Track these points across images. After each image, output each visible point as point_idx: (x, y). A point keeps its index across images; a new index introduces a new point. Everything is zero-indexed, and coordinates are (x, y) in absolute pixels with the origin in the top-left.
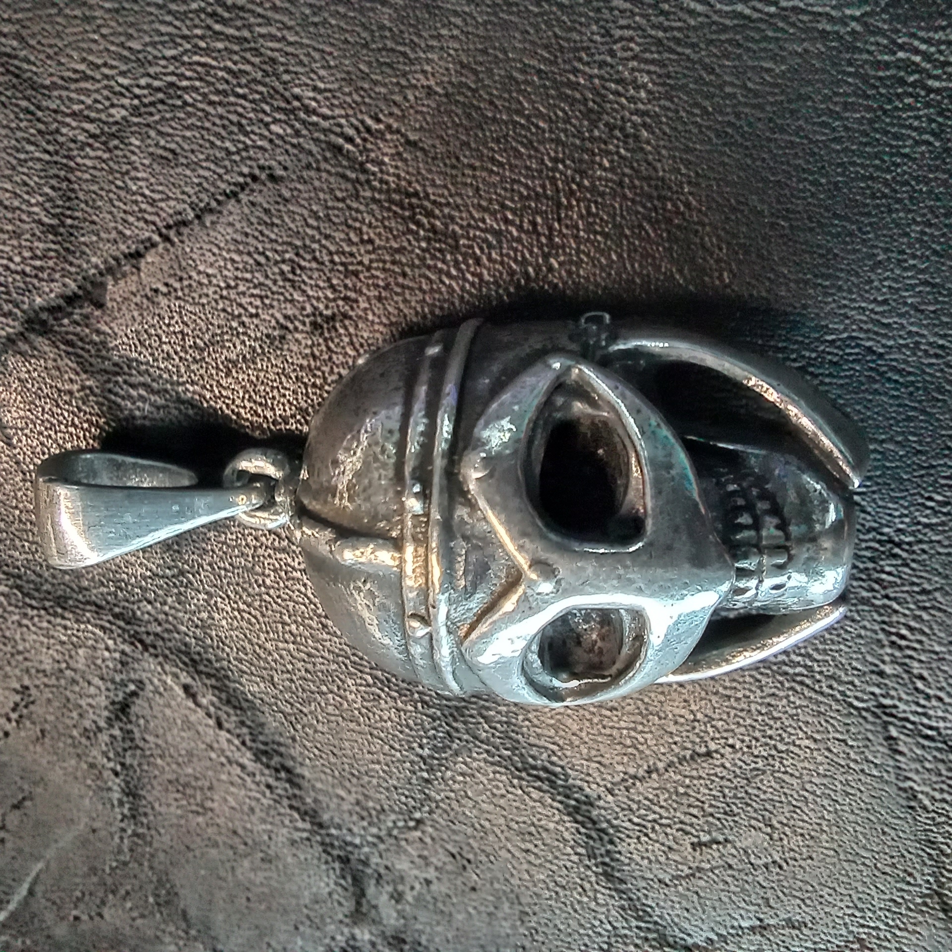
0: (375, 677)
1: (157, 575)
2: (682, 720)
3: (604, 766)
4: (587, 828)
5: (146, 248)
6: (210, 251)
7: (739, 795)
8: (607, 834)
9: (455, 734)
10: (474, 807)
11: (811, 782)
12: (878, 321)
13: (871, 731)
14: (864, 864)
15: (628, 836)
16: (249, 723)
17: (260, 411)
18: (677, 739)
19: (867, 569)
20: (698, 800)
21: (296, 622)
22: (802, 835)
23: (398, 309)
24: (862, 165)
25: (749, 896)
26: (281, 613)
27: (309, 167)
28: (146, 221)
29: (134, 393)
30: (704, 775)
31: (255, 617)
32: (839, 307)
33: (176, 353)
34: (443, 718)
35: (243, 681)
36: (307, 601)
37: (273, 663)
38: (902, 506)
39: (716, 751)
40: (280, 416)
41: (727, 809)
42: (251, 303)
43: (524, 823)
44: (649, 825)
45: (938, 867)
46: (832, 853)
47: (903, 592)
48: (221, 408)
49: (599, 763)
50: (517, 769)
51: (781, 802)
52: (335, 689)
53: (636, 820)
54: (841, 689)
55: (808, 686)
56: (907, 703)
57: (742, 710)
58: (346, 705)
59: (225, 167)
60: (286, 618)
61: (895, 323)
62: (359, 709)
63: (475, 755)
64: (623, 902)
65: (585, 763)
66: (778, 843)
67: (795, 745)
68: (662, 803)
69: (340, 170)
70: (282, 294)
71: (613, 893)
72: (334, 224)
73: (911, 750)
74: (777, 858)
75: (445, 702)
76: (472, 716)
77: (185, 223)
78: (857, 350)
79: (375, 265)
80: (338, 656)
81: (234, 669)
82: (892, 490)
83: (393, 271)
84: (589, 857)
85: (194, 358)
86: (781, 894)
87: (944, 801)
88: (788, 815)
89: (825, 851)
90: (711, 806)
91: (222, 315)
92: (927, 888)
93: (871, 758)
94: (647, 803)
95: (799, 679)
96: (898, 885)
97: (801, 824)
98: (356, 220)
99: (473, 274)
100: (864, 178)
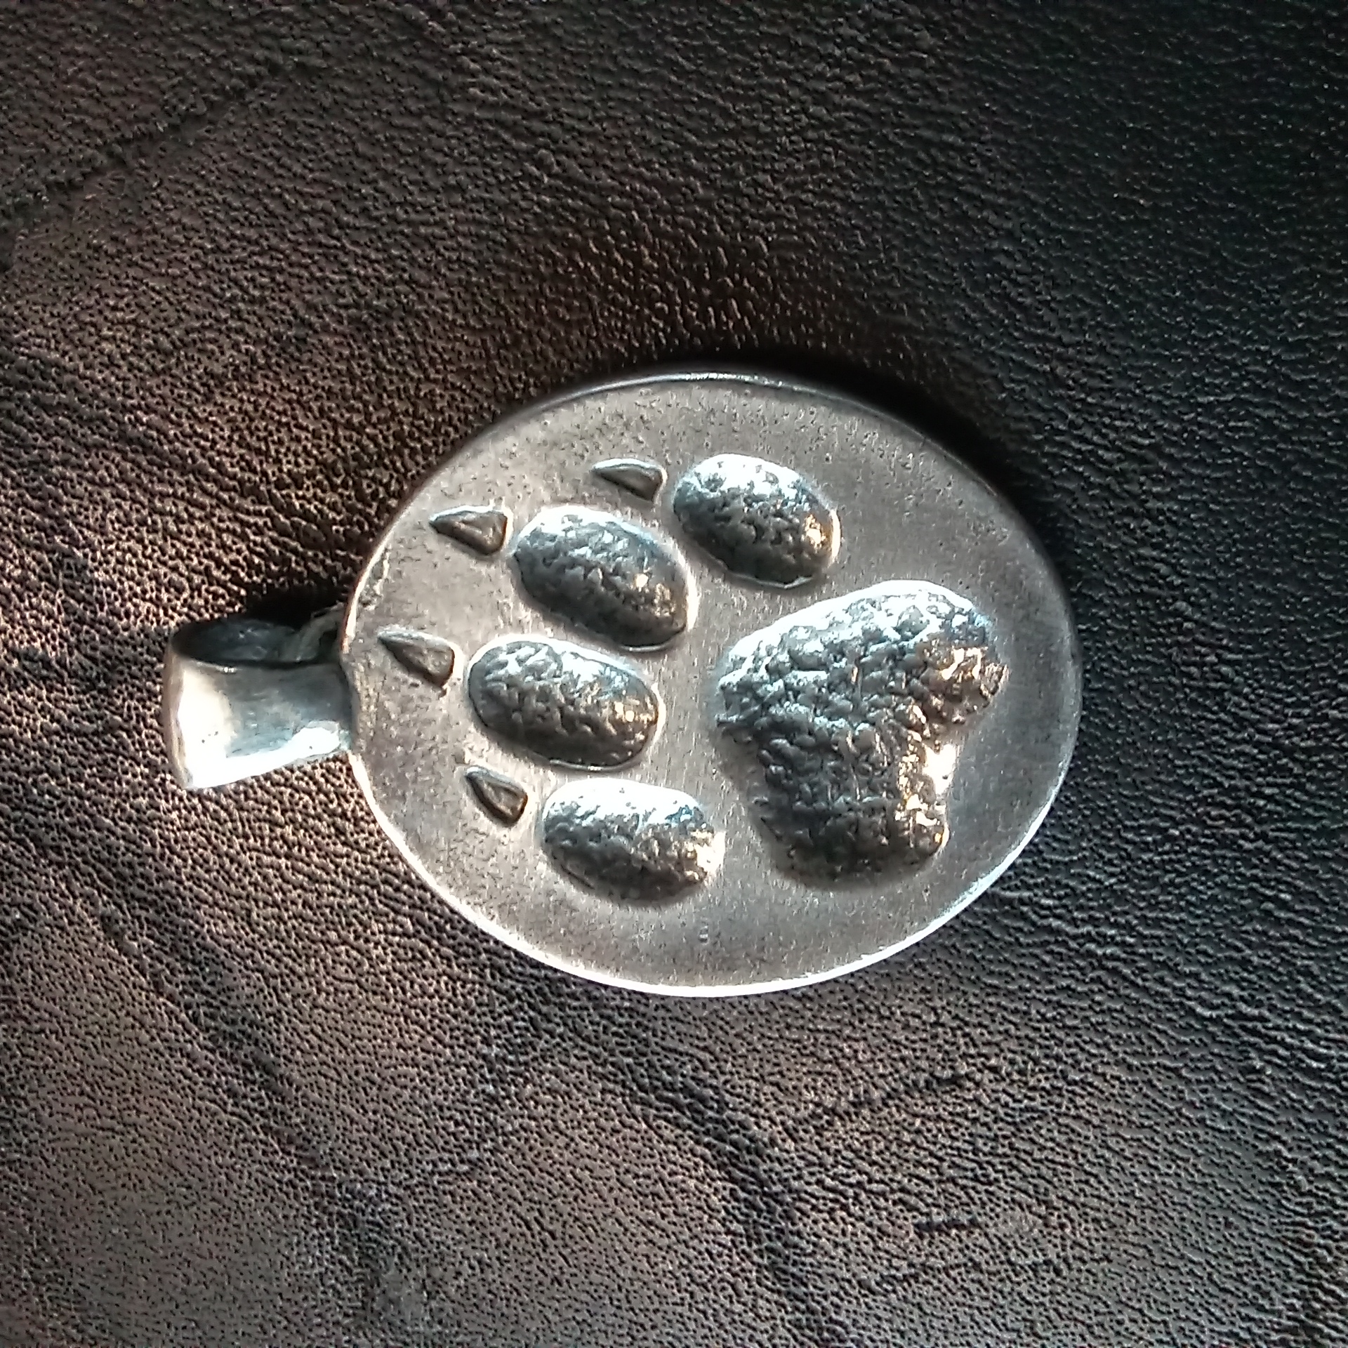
0: (417, 922)
1: (69, 730)
2: (915, 1022)
3: (785, 1090)
4: (749, 1192)
5: (84, 175)
6: (191, 186)
7: (1000, 1151)
8: (781, 1204)
9: (544, 1025)
10: (567, 1146)
11: (1117, 1135)
12: (1287, 377)
13: (1219, 1056)
14: (1191, 1272)
15: (814, 1208)
16: (205, 986)
17: (255, 463)
18: (905, 1052)
19: (1235, 788)
20: (932, 1154)
21: (293, 821)
22: (1095, 1220)
23: (497, 303)
24: (1283, 113)
25: (1004, 1316)
26: (269, 804)
27: (366, 54)
28: (87, 130)
29: (49, 421)
30: (945, 1115)
31: (226, 810)
32: (1225, 350)
33: (124, 356)
34: (525, 997)
35: (200, 913)
36: (314, 788)
37: (251, 889)
38: (1300, 688)
39: (968, 1077)
40: (289, 472)
41: (979, 1172)
42: (253, 280)
43: (647, 1177)
44: (851, 1192)
45: (1310, 1285)
46: (1140, 1252)
47: (1289, 830)
48: (191, 454)
49: (777, 1085)
50: (641, 1088)
51: (1066, 1165)
52: (352, 936)
53: (828, 1182)
54: (1177, 984)
55: (1125, 978)
56: (1282, 1014)
57: (1015, 1011)
58: (366, 967)
59: (224, 45)
60: (278, 814)
61: (1314, 381)
62: (388, 973)
63: (573, 1060)
64: (798, 1315)
65: (753, 1084)
66: (1059, 1232)
67: (1096, 1074)
68: (875, 1157)
69: (417, 63)
70: (306, 267)
71: (784, 1300)
72: (402, 154)
73: (1283, 1092)
74: (1052, 1256)
75: (529, 970)
76: (573, 996)
77: (150, 136)
78: (1247, 424)
79: (461, 228)
80: (359, 882)
81: (187, 893)
82: (1285, 660)
83: (494, 242)
84: (748, 1237)
85: (153, 367)
86: (1052, 1314)
87: (1329, 1176)
88: (1076, 1187)
89: (1131, 1250)
90: (954, 1165)
91: (205, 296)
92: (1289, 1318)
93: (1216, 1101)
94: (851, 1155)
95: (1110, 964)
96: (1244, 1311)
97: (1095, 1202)
98: (438, 150)
99: (624, 254)
100: (1282, 134)
